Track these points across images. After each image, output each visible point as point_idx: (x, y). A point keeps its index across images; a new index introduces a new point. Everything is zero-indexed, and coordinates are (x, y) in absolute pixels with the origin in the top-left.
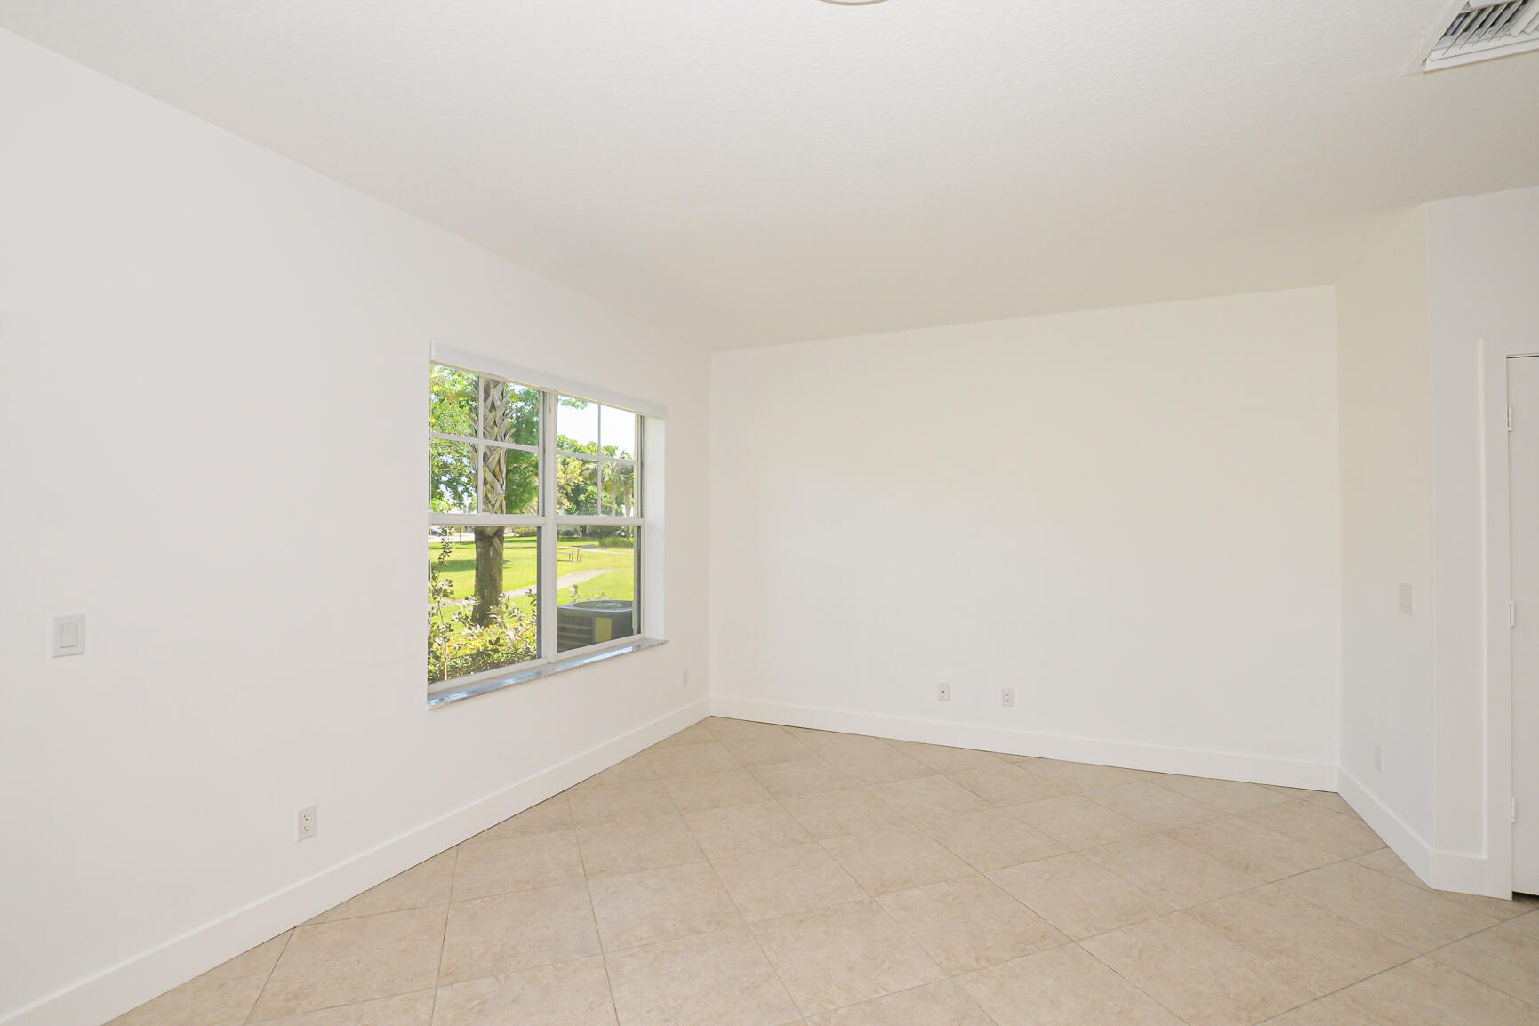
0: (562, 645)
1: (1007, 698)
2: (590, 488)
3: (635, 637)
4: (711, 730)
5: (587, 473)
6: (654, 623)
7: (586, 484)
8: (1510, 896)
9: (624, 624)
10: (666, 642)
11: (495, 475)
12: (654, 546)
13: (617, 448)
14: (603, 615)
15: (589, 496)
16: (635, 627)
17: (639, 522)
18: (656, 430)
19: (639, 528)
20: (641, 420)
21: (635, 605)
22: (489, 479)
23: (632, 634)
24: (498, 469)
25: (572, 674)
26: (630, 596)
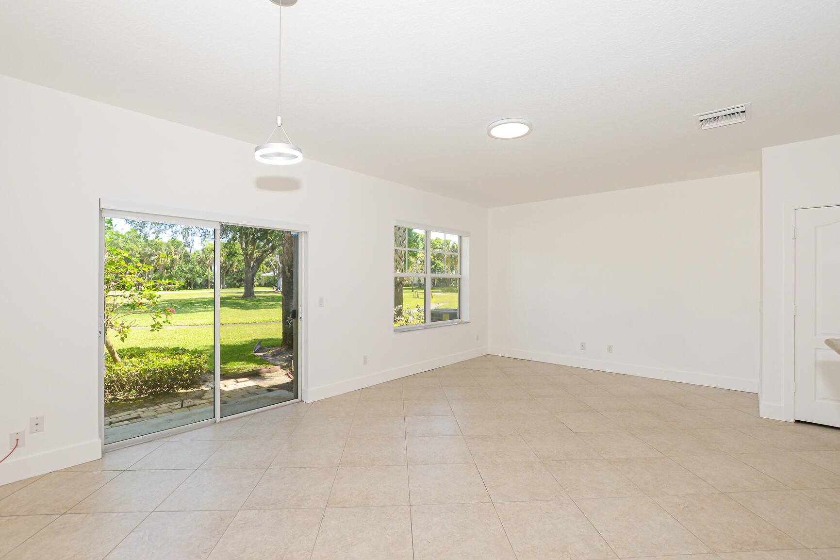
0: (433, 320)
1: (610, 349)
2: (437, 262)
3: (458, 320)
4: (488, 358)
5: (435, 254)
6: (465, 316)
7: (435, 260)
8: (793, 421)
9: (454, 315)
10: (470, 322)
11: (400, 258)
12: (465, 287)
13: (451, 241)
14: (445, 313)
15: (436, 265)
16: (458, 317)
17: (459, 276)
18: (466, 241)
19: (460, 279)
20: (460, 238)
21: (458, 310)
22: (398, 260)
23: (457, 319)
24: (401, 255)
25: (435, 329)
26: (456, 306)
